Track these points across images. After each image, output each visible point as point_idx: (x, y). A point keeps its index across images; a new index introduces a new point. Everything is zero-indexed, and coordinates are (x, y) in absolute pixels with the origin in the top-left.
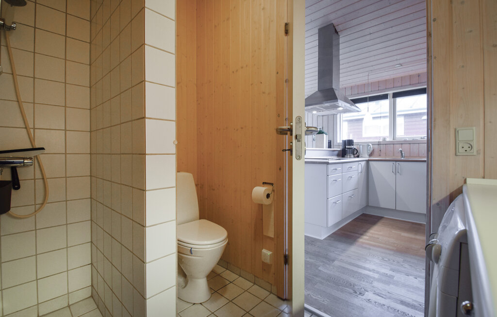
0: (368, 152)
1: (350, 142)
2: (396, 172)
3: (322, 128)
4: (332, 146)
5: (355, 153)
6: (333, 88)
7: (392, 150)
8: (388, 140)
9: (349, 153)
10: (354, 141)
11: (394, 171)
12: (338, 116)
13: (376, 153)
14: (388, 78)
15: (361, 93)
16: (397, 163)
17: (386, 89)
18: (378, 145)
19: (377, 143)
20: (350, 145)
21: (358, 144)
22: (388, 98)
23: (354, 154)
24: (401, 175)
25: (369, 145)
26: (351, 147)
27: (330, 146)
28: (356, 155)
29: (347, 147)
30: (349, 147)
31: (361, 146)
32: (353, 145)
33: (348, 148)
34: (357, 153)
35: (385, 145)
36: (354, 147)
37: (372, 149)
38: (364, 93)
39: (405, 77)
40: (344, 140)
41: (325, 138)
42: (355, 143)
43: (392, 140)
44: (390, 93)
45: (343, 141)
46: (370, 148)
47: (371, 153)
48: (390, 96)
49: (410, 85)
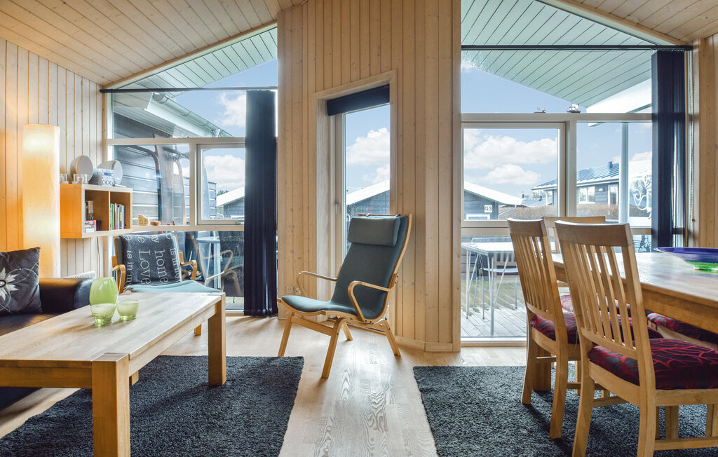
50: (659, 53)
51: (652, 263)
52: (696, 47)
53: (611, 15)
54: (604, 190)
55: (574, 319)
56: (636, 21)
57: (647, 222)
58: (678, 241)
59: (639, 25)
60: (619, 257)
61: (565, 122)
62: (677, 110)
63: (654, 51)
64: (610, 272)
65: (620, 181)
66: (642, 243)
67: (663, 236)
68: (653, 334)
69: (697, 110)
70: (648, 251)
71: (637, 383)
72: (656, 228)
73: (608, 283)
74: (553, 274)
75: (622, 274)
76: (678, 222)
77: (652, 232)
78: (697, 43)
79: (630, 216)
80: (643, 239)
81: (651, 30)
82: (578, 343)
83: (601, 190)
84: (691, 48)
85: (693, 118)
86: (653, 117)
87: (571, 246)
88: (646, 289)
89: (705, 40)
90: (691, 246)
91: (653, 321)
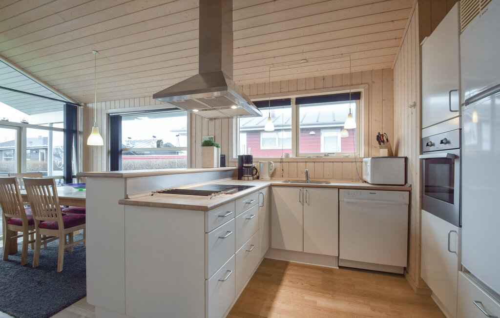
0: (269, 172)
1: (248, 159)
2: (303, 201)
3: (214, 137)
4: (226, 164)
5: (254, 173)
6: (222, 72)
7: (296, 170)
8: (291, 156)
9: (247, 174)
10: (253, 157)
11: (301, 201)
12: (234, 120)
13: (278, 173)
14: (291, 77)
15: (261, 95)
16: (305, 189)
17: (289, 92)
18: (281, 162)
19: (280, 161)
20: (247, 163)
21: (258, 161)
22: (290, 105)
23: (253, 175)
24: (309, 205)
25: (271, 163)
26: (250, 165)
27: (223, 164)
28: (256, 176)
29: (244, 165)
30: (247, 165)
31: (261, 164)
32: (251, 163)
33: (245, 167)
34: (256, 173)
35: (288, 163)
36: (254, 164)
37: (274, 168)
38: (265, 95)
39: (309, 78)
40: (242, 154)
41: (216, 153)
42: (255, 159)
43: (295, 157)
44: (293, 97)
45: (239, 156)
46: (272, 166)
47: (273, 173)
48: (293, 102)
49: (315, 89)
50: (67, 105)
51: (63, 190)
52: (82, 106)
53: (46, 83)
54: (37, 152)
55: (32, 216)
56: (57, 89)
57: (61, 173)
58: (75, 181)
59: (58, 91)
60: (51, 189)
61: (20, 127)
62: (74, 129)
63: (65, 103)
64: (48, 195)
65: (48, 148)
66: (60, 182)
67: (68, 179)
68: (63, 215)
69: (82, 130)
70: (62, 185)
71: (57, 229)
72: (66, 176)
73: (47, 199)
74: (21, 199)
75: (52, 195)
76: (75, 173)
77: (64, 178)
78: (82, 104)
79: (54, 170)
80: (60, 181)
81: (64, 94)
82: (34, 224)
83: (34, 152)
84: (80, 106)
85: (80, 133)
86: (64, 130)
87: (31, 186)
88: (60, 198)
89: (86, 104)
90: (80, 183)
91: (64, 212)
